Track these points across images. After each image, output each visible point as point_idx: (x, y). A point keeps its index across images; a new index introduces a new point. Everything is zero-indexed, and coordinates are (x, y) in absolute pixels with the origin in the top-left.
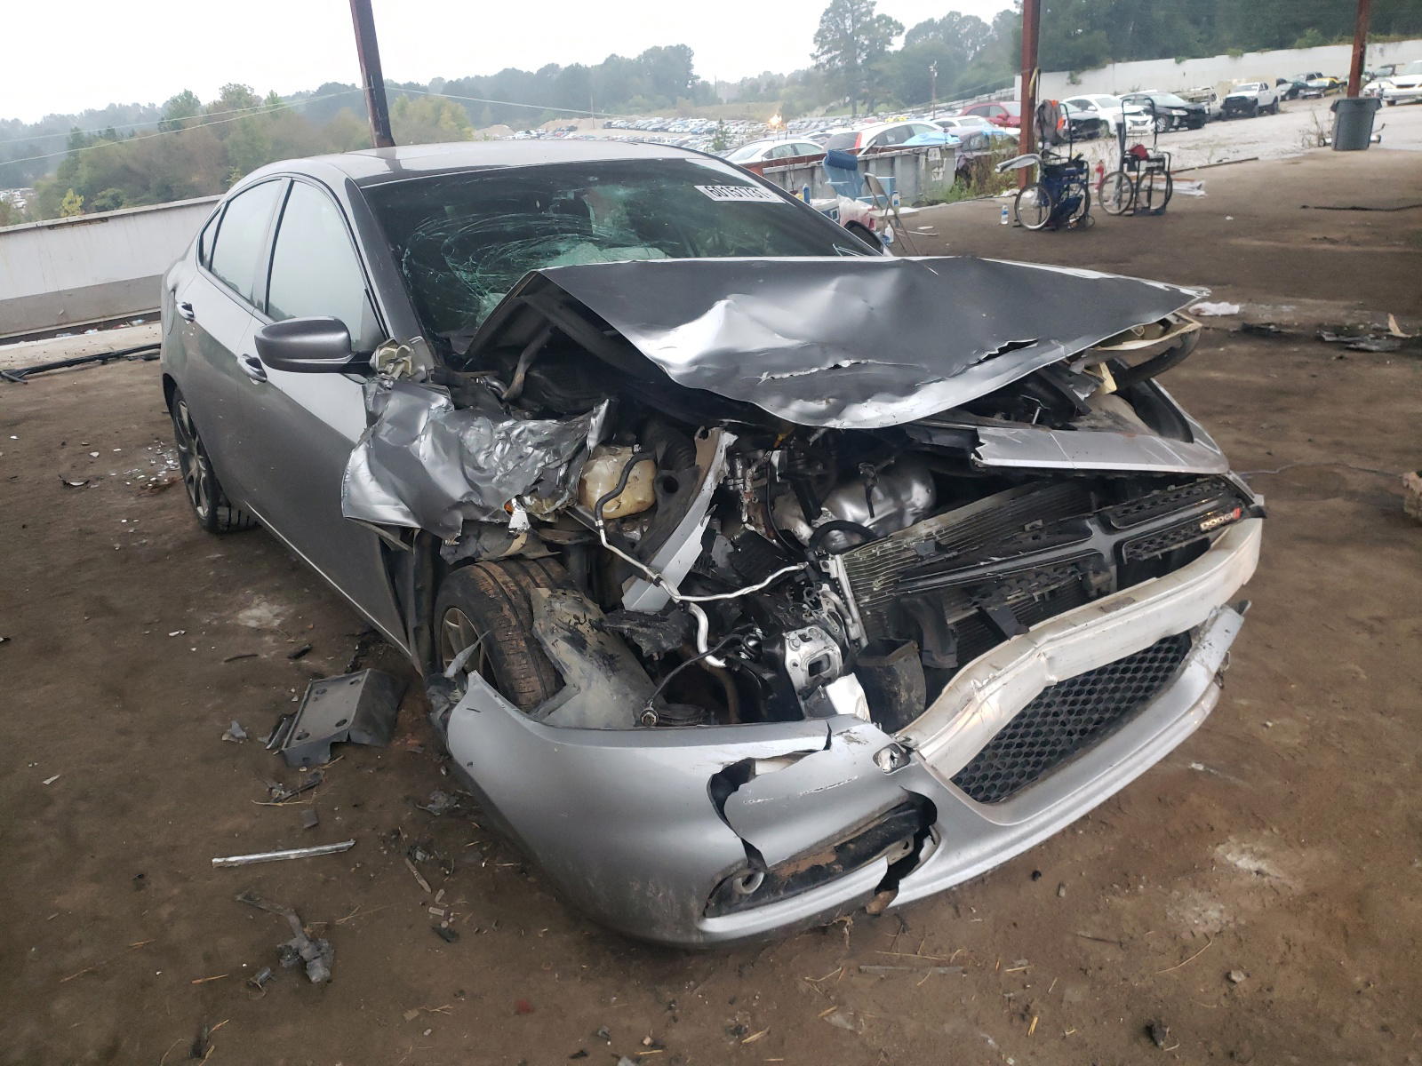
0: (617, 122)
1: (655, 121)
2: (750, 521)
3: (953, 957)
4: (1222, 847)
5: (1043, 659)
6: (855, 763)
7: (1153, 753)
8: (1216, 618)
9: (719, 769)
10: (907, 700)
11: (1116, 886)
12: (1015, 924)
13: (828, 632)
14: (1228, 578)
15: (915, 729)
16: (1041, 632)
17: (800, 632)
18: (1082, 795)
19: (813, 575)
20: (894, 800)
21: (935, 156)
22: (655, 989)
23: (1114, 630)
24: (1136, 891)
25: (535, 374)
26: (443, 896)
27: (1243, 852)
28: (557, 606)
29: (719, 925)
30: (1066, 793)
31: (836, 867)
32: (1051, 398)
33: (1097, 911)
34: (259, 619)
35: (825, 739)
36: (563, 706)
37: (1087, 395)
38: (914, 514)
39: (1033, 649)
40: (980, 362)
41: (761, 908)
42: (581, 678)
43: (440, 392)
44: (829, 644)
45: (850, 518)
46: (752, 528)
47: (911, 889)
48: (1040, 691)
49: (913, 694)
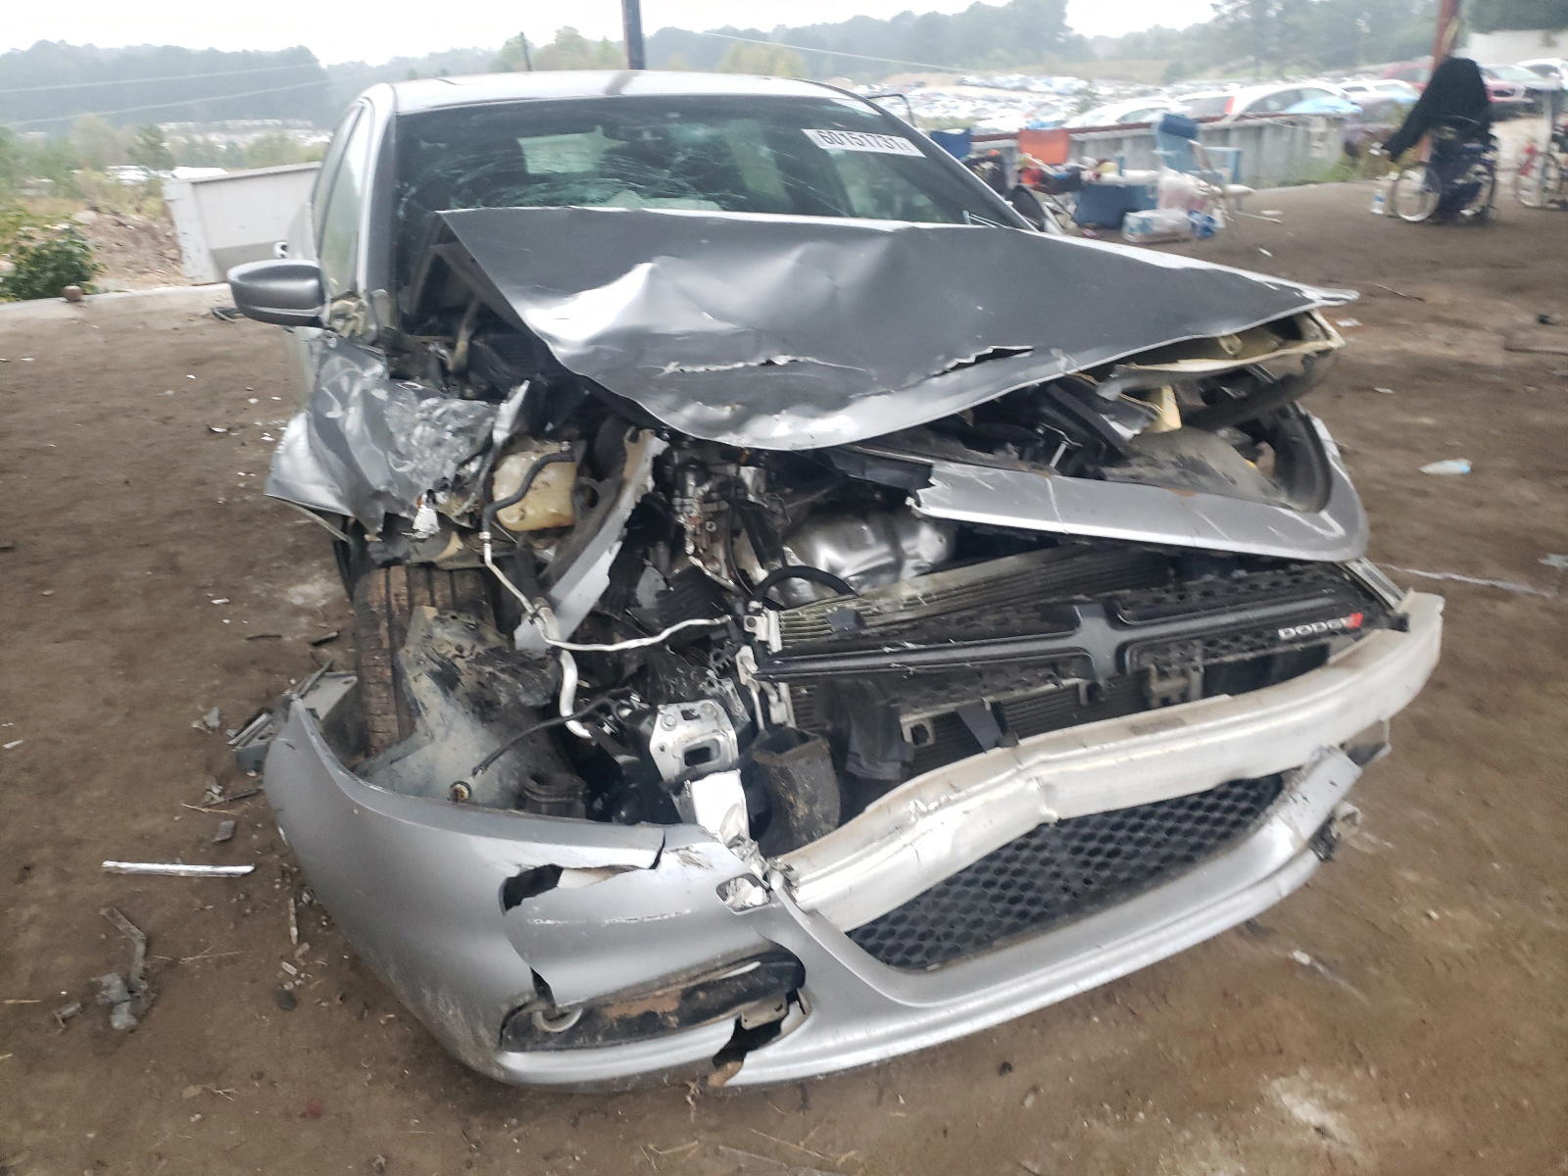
0: (972, 78)
1: (1016, 78)
2: (696, 554)
3: (843, 1159)
4: (1283, 1080)
5: (1034, 786)
6: (689, 892)
7: (1173, 938)
8: (1316, 764)
9: (514, 872)
10: (807, 815)
11: (1107, 1106)
12: (945, 1132)
13: (728, 711)
14: (1345, 710)
15: (803, 856)
16: (1035, 749)
17: (687, 706)
18: (1043, 981)
19: (734, 632)
20: (745, 949)
21: (1319, 128)
22: (467, 1120)
23: (1148, 761)
24: (1132, 1120)
25: (477, 343)
26: (307, 951)
27: (1310, 1094)
28: (438, 631)
29: (519, 1063)
30: (1023, 973)
31: (671, 1018)
32: (1083, 432)
33: (1065, 1136)
34: (306, 596)
35: (654, 854)
36: (409, 757)
37: (1137, 432)
38: (917, 568)
39: (1014, 770)
40: (945, 372)
41: (572, 1052)
42: (438, 725)
43: (377, 357)
44: (723, 727)
45: (822, 567)
46: (698, 563)
47: (759, 1067)
48: (1030, 826)
49: (817, 808)
